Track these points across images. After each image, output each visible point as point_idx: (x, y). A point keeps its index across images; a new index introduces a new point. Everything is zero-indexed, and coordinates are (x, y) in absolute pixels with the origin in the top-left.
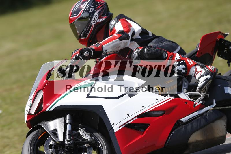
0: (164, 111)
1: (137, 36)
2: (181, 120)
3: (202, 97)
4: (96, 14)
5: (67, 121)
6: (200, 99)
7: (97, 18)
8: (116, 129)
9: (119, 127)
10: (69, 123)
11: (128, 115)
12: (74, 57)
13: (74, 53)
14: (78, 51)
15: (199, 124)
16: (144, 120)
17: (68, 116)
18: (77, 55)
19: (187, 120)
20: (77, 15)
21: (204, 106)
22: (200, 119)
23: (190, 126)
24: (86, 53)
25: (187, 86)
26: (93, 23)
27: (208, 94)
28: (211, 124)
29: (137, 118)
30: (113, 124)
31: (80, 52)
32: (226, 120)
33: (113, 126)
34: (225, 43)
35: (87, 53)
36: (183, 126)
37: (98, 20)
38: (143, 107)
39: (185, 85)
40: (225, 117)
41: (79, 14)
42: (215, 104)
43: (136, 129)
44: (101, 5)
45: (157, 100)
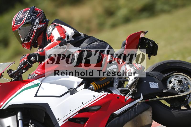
0: (100, 106)
1: (71, 38)
2: (115, 113)
3: (131, 92)
4: (37, 21)
5: (19, 118)
6: (130, 93)
7: (38, 24)
8: (61, 123)
9: (64, 122)
10: (20, 120)
11: (71, 111)
12: (22, 62)
13: (22, 58)
14: (26, 57)
15: (130, 116)
16: (83, 115)
17: (19, 114)
18: (25, 60)
19: (120, 112)
20: (20, 23)
21: (134, 100)
22: (131, 111)
23: (122, 117)
24: (32, 58)
25: (118, 82)
26: (35, 29)
27: (136, 89)
28: (140, 115)
29: (78, 113)
30: (58, 119)
31: (27, 57)
32: (152, 111)
33: (58, 121)
34: (146, 41)
35: (34, 58)
36: (117, 118)
37: (39, 26)
38: (82, 103)
39: (116, 81)
40: (151, 109)
41: (22, 22)
42: (142, 98)
43: (77, 123)
44: (40, 13)
45: (94, 96)
